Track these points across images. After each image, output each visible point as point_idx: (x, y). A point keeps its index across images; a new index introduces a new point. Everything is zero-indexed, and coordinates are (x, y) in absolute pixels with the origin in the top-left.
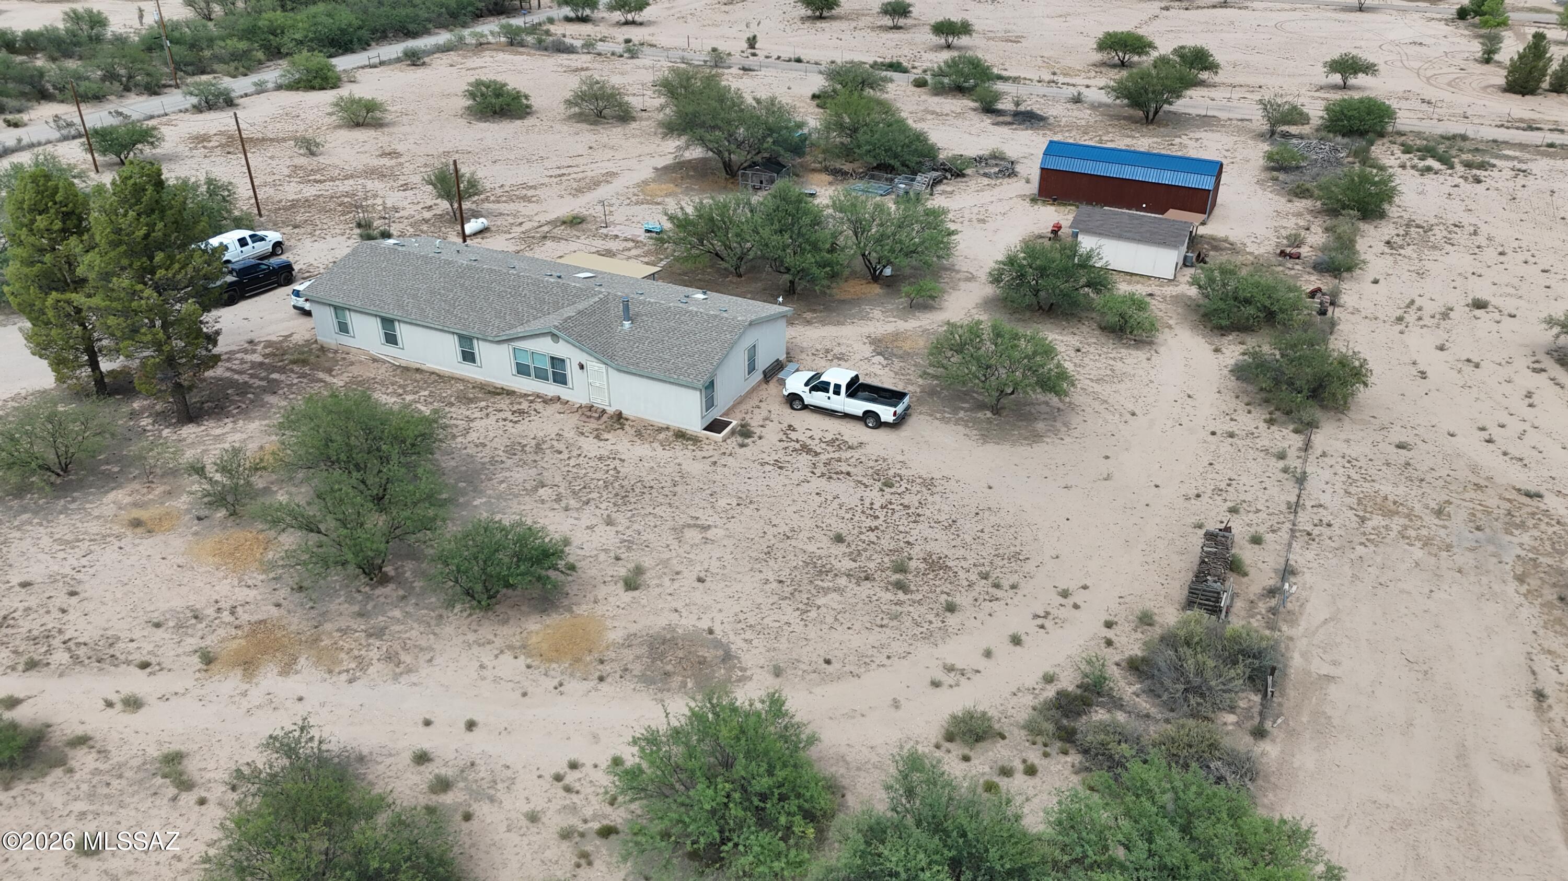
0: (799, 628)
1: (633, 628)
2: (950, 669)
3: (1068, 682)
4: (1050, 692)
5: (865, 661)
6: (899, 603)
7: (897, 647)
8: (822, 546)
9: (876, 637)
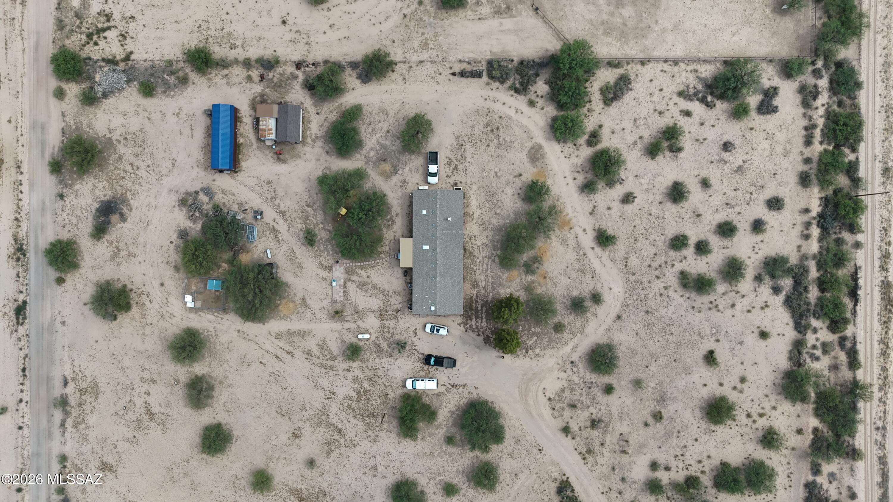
0: (518, 141)
1: (532, 168)
2: (517, 112)
3: (512, 92)
4: (515, 94)
5: (522, 126)
6: (503, 127)
7: (515, 122)
8: (492, 148)
9: (514, 127)
